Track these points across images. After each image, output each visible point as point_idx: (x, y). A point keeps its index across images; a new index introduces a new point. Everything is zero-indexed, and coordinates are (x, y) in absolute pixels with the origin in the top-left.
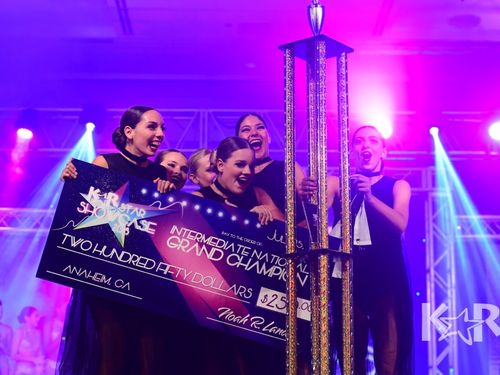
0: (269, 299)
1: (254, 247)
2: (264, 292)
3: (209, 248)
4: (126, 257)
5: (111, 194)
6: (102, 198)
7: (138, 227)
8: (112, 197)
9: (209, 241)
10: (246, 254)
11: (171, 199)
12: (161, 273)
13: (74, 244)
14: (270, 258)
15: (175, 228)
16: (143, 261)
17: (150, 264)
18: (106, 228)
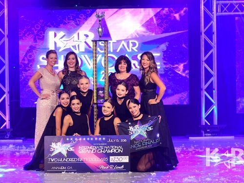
0: (113, 159)
1: (104, 145)
2: (111, 157)
3: (91, 150)
4: (68, 160)
5: (58, 143)
6: (56, 145)
7: (69, 150)
8: (59, 144)
9: (91, 148)
10: (103, 148)
11: (76, 139)
12: (79, 161)
13: (52, 161)
14: (110, 147)
15: (80, 147)
16: (73, 159)
17: (76, 160)
18: (60, 153)
